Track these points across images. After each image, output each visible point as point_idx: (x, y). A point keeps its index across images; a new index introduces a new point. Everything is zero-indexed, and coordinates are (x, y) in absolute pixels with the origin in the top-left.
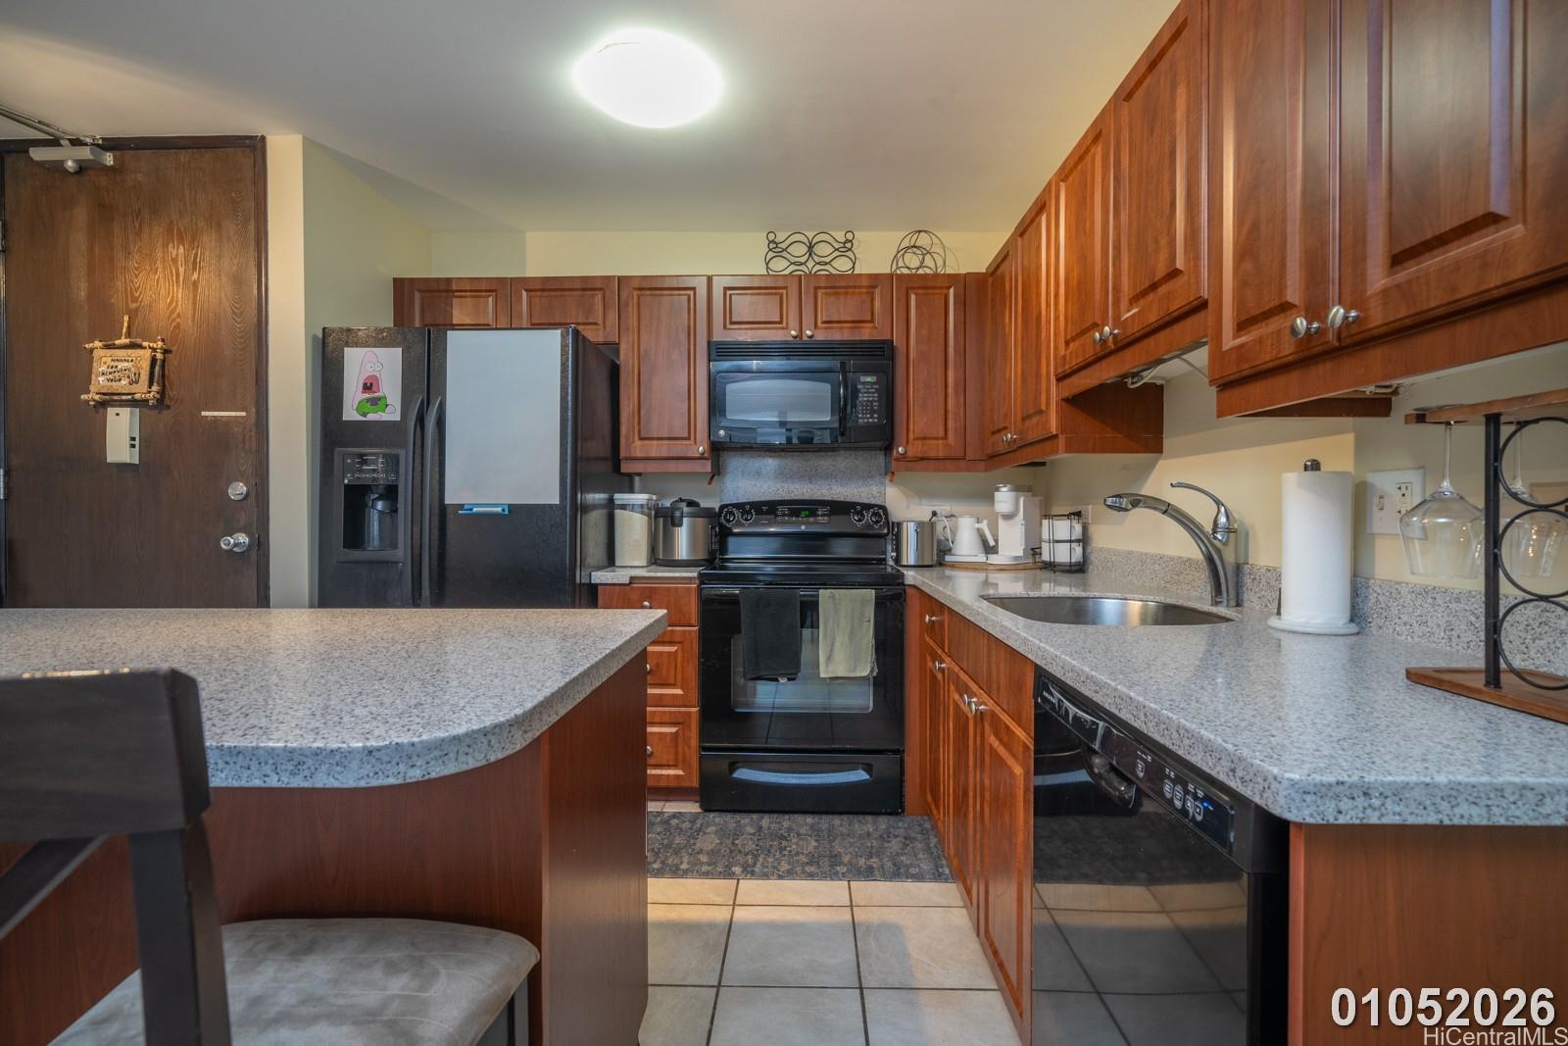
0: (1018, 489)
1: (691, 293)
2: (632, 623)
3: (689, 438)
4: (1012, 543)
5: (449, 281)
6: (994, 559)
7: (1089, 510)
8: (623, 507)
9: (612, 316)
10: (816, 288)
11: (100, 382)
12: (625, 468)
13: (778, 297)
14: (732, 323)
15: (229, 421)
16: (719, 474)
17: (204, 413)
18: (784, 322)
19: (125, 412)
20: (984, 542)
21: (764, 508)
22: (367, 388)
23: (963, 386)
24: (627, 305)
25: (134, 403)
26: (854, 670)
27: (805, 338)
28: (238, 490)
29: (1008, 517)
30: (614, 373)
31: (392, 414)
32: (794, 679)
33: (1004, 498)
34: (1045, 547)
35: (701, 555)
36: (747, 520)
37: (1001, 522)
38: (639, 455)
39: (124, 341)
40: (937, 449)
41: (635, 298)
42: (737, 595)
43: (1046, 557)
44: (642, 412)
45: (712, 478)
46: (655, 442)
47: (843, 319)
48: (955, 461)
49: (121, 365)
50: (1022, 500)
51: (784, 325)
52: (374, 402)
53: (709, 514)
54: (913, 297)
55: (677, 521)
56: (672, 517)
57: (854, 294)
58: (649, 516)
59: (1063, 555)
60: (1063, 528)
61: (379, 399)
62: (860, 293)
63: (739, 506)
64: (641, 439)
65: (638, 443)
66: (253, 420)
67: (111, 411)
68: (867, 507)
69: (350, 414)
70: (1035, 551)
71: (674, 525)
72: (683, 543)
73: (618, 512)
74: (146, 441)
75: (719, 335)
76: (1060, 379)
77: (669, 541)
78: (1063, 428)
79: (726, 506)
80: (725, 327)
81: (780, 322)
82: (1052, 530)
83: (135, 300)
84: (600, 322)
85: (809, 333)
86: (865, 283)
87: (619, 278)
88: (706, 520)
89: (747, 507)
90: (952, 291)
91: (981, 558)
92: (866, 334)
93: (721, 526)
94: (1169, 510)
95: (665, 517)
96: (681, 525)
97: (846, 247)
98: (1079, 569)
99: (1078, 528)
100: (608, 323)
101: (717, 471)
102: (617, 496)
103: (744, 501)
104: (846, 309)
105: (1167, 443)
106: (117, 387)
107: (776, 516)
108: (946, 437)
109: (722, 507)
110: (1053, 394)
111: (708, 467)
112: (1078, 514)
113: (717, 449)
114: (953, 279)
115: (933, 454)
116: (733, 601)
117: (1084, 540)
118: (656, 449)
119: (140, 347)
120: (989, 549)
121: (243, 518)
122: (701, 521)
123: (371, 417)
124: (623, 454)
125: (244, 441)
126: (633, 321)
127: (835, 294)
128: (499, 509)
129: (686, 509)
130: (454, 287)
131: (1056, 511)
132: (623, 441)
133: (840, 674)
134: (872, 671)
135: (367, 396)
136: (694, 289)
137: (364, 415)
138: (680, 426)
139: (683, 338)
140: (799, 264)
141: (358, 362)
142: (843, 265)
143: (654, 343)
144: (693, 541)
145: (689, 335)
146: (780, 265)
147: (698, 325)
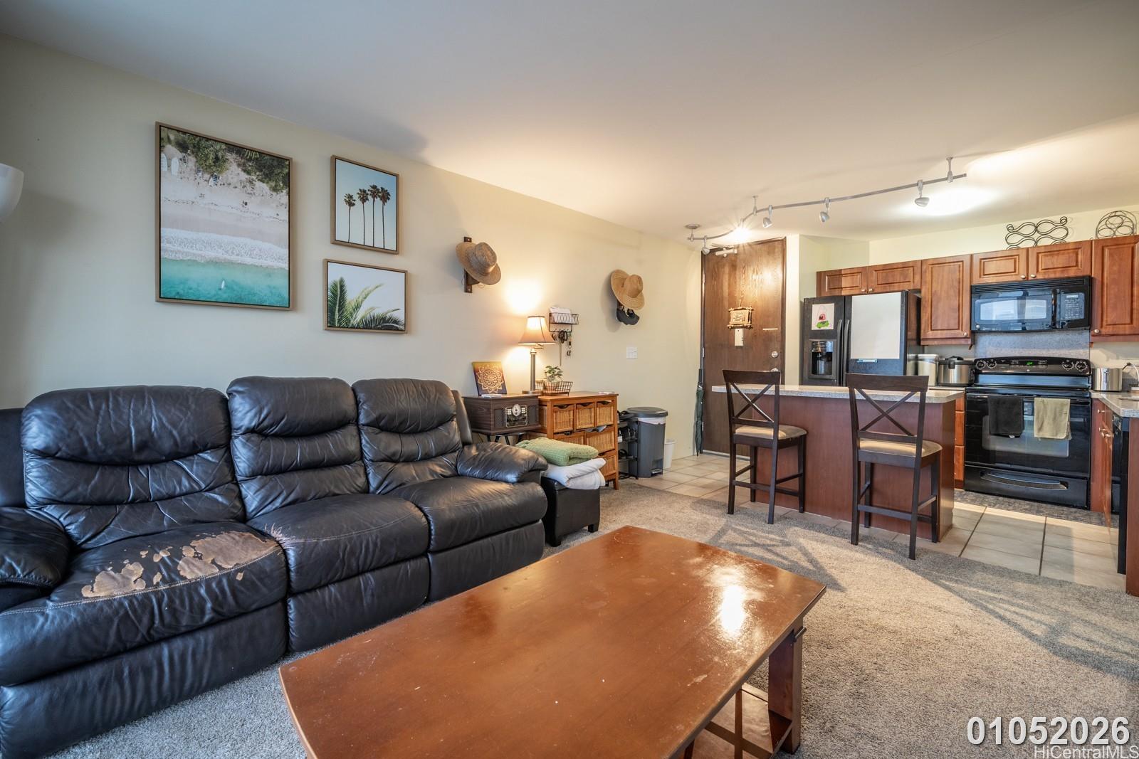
1: (961, 263)
2: (953, 392)
3: (958, 329)
5: (841, 270)
8: (922, 360)
9: (918, 278)
10: (1038, 253)
11: (733, 322)
12: (922, 343)
13: (1013, 260)
14: (984, 275)
15: (772, 332)
16: (974, 344)
17: (764, 329)
18: (1017, 271)
19: (741, 330)
21: (1003, 361)
22: (821, 318)
24: (926, 272)
25: (743, 327)
26: (1057, 435)
27: (1030, 278)
28: (775, 354)
30: (919, 301)
31: (830, 327)
32: (1018, 437)
35: (964, 382)
36: (992, 366)
38: (931, 337)
39: (740, 308)
40: (1125, 330)
41: (930, 269)
42: (986, 399)
44: (933, 318)
45: (971, 347)
46: (939, 332)
47: (1055, 266)
49: (739, 315)
51: (1017, 273)
52: (823, 323)
53: (968, 363)
54: (1107, 251)
55: (952, 366)
56: (949, 365)
57: (1063, 254)
58: (936, 364)
61: (825, 322)
62: (1068, 253)
63: (986, 360)
64: (931, 330)
65: (930, 332)
66: (780, 331)
67: (736, 330)
68: (1075, 360)
69: (814, 327)
71: (950, 368)
72: (954, 375)
73: (920, 362)
74: (745, 339)
75: (977, 281)
77: (946, 375)
79: (979, 360)
80: (980, 277)
81: (1015, 272)
83: (742, 294)
84: (912, 280)
85: (1033, 276)
87: (922, 261)
88: (967, 366)
89: (992, 360)
90: (1137, 245)
92: (1072, 273)
93: (976, 369)
95: (945, 364)
96: (954, 368)
97: (1063, 223)
100: (916, 281)
101: (974, 343)
102: (919, 355)
103: (990, 357)
104: (1059, 261)
106: (738, 322)
107: (1010, 365)
108: (1132, 323)
109: (976, 361)
111: (969, 342)
113: (974, 334)
115: (1122, 332)
116: (985, 401)
118: (939, 334)
119: (745, 309)
121: (776, 363)
122: (964, 367)
123: (822, 328)
124: (922, 337)
125: (777, 338)
126: (928, 278)
127: (1050, 255)
128: (874, 361)
129: (957, 361)
130: (843, 273)
132: (922, 331)
133: (1047, 437)
134: (1067, 437)
135: (821, 321)
136: (962, 261)
137: (820, 328)
138: (953, 324)
139: (956, 284)
140: (1028, 237)
141: (817, 310)
142: (1059, 233)
143: (939, 287)
144: (960, 375)
145: (959, 282)
146: (1015, 239)
147: (965, 278)
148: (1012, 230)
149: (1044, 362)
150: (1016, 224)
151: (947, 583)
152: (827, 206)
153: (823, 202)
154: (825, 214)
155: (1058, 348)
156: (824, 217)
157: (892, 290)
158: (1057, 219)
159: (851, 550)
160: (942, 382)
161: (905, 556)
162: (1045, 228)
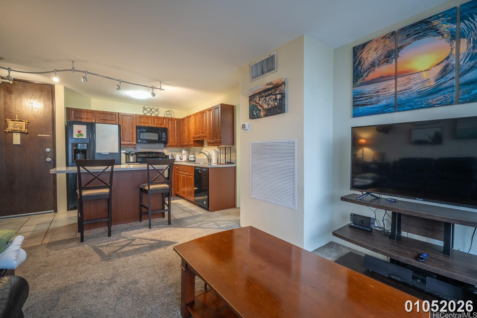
0: (185, 150)
3: (132, 142)
4: (185, 158)
5: (81, 109)
6: (182, 160)
7: (195, 153)
8: (122, 153)
9: (117, 119)
10: (151, 118)
11: (10, 128)
13: (148, 119)
15: (45, 137)
17: (38, 135)
19: (18, 134)
20: (181, 158)
21: (144, 153)
23: (177, 135)
24: (120, 118)
25: (21, 132)
28: (48, 150)
29: (184, 154)
31: (84, 137)
33: (184, 152)
34: (190, 158)
35: (135, 161)
36: (141, 155)
37: (183, 155)
38: (123, 144)
39: (17, 120)
40: (174, 144)
41: (122, 117)
43: (190, 160)
44: (124, 136)
47: (159, 123)
48: (176, 146)
49: (17, 125)
50: (186, 152)
52: (81, 135)
54: (170, 121)
55: (132, 155)
56: (130, 155)
57: (160, 120)
58: (126, 154)
59: (192, 159)
60: (192, 156)
61: (81, 134)
62: (162, 120)
63: (139, 153)
65: (123, 142)
66: (52, 137)
67: (14, 134)
68: (161, 153)
69: (75, 137)
70: (188, 159)
72: (132, 158)
74: (22, 140)
75: (139, 124)
76: (193, 138)
78: (193, 144)
81: (148, 123)
82: (191, 156)
85: (153, 125)
86: (162, 118)
87: (118, 113)
89: (141, 153)
90: (176, 121)
91: (180, 160)
92: (163, 126)
94: (204, 153)
95: (128, 155)
97: (157, 110)
98: (194, 161)
99: (194, 156)
100: (116, 121)
105: (204, 146)
106: (15, 129)
108: (175, 143)
110: (192, 140)
112: (194, 154)
114: (176, 119)
115: (173, 145)
117: (195, 157)
118: (126, 143)
119: (22, 121)
120: (181, 159)
121: (49, 155)
122: (135, 155)
123: (80, 137)
125: (49, 141)
126: (121, 121)
127: (157, 120)
128: (108, 153)
130: (82, 111)
131: (190, 153)
135: (79, 133)
136: (133, 116)
137: (78, 137)
138: (131, 139)
139: (131, 124)
140: (149, 112)
141: (76, 128)
142: (156, 113)
143: (125, 125)
144: (134, 158)
145: (132, 124)
146: (145, 112)
147: (134, 122)
148: (145, 109)
149: (155, 153)
150: (146, 107)
151: (189, 226)
152: (120, 83)
153: (119, 80)
154: (119, 86)
155: (156, 149)
156: (118, 87)
157: (107, 123)
158: (156, 108)
159: (152, 231)
160: (128, 161)
161: (167, 225)
162: (153, 110)
